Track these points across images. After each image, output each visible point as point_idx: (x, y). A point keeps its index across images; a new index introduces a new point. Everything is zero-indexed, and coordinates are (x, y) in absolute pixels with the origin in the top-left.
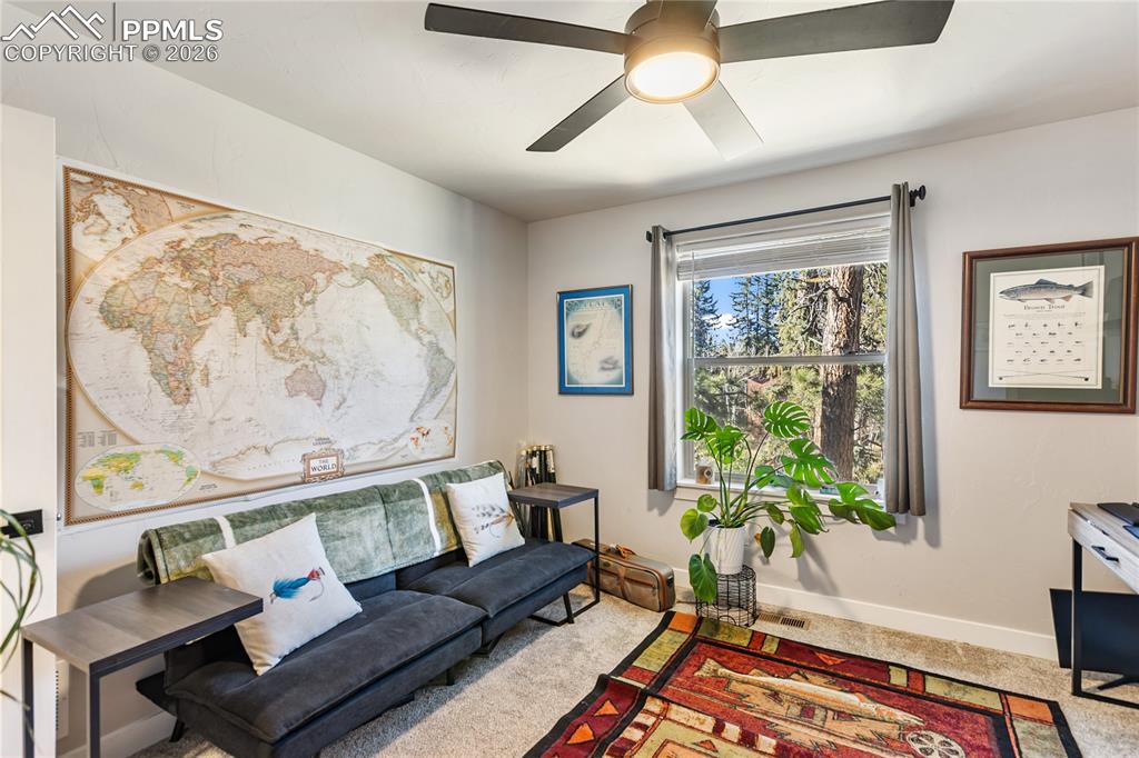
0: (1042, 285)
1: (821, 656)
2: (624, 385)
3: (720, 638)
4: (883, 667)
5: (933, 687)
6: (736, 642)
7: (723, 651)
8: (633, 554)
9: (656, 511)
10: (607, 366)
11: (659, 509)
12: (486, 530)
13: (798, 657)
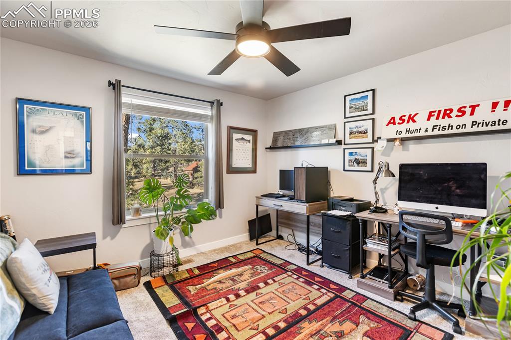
0: (243, 139)
1: (212, 265)
2: (85, 168)
3: (177, 279)
4: (226, 259)
5: (241, 257)
6: (185, 277)
7: (186, 281)
8: (108, 265)
9: (108, 238)
10: (69, 155)
11: (110, 236)
12: (51, 281)
13: (207, 270)
